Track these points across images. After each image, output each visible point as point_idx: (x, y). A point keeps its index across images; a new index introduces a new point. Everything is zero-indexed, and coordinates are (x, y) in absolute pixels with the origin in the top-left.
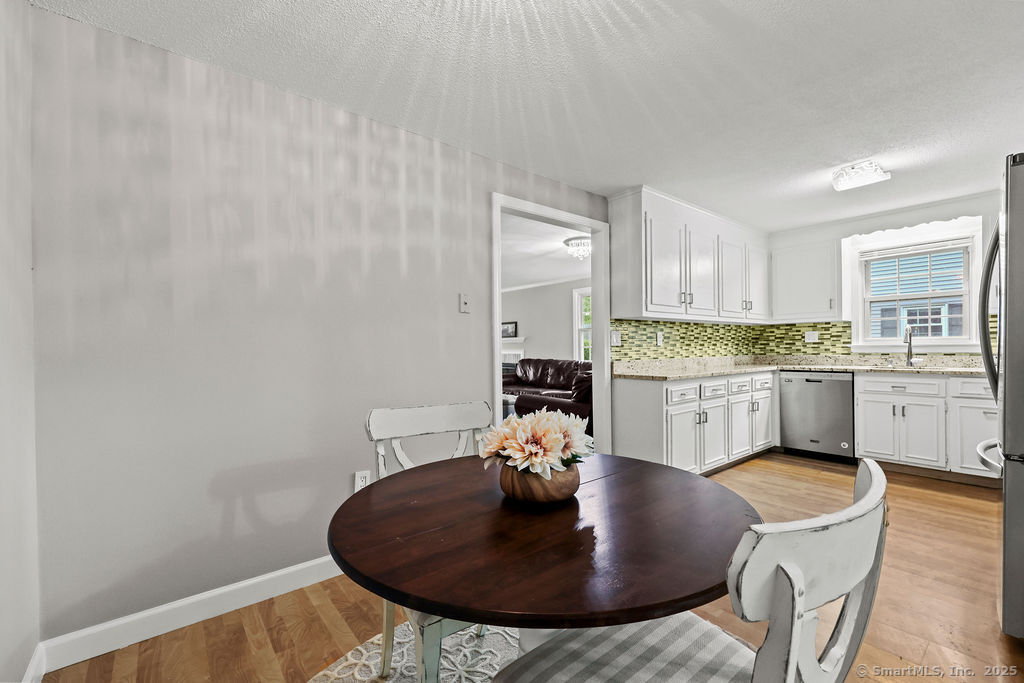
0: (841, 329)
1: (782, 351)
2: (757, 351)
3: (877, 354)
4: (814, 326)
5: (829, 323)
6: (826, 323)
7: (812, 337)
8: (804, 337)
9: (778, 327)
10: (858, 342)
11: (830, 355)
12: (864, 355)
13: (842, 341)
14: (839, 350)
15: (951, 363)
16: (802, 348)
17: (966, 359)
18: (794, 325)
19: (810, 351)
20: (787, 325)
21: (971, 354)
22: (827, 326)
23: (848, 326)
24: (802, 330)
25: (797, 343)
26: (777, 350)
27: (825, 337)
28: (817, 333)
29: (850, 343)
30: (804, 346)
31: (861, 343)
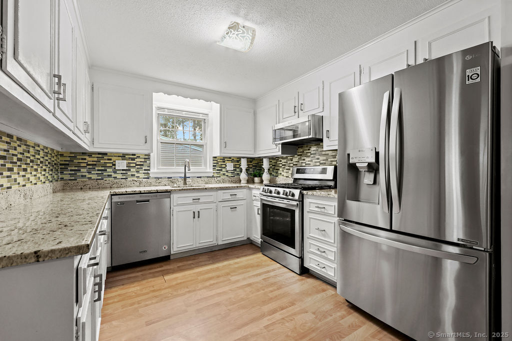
0: (143, 160)
1: (94, 177)
2: (66, 177)
3: (165, 178)
4: (123, 156)
5: (135, 155)
6: (133, 155)
7: (121, 165)
8: (115, 165)
9: (90, 154)
10: (154, 170)
11: (136, 179)
12: (158, 178)
13: (144, 168)
14: (142, 176)
15: (201, 182)
16: (112, 174)
17: (206, 179)
18: (106, 154)
19: (119, 176)
20: (99, 154)
21: (208, 177)
22: (133, 157)
23: (148, 157)
24: (114, 159)
25: (108, 170)
26: (88, 176)
27: (132, 165)
28: (125, 162)
29: (149, 170)
30: (115, 172)
31: (156, 171)
